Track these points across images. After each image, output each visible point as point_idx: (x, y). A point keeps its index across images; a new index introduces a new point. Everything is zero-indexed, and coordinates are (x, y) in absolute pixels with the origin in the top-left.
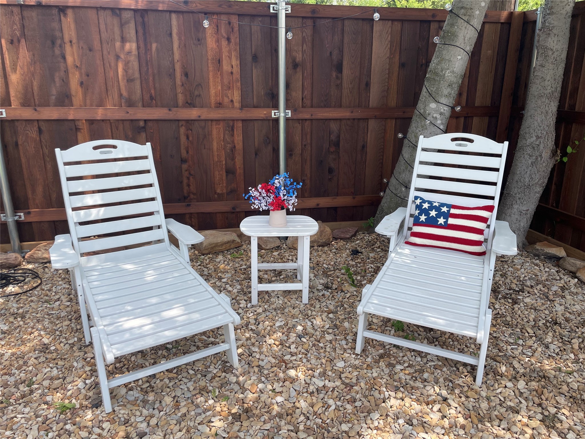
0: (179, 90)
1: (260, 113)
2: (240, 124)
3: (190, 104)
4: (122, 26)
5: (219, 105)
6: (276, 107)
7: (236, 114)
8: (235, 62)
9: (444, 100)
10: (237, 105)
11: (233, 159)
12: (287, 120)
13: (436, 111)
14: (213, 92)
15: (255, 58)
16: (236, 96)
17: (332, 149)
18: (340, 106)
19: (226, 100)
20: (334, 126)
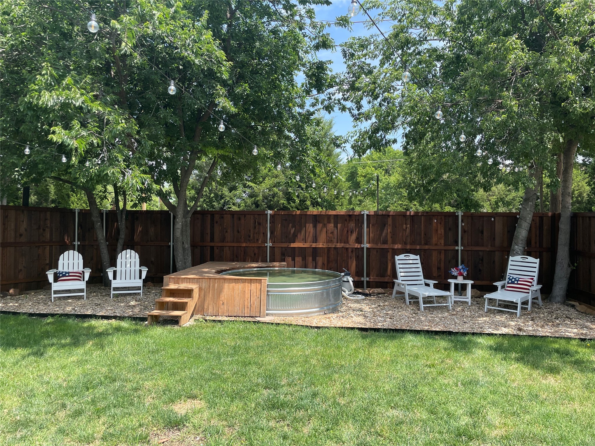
0: (422, 239)
1: (452, 248)
2: (443, 251)
3: (426, 244)
4: (406, 220)
5: (436, 245)
6: (458, 246)
7: (443, 248)
8: (443, 231)
9: (520, 245)
10: (442, 245)
11: (440, 264)
12: (462, 250)
13: (518, 249)
14: (434, 240)
15: (450, 229)
16: (442, 242)
17: (480, 262)
18: (483, 246)
19: (439, 243)
20: (481, 253)
